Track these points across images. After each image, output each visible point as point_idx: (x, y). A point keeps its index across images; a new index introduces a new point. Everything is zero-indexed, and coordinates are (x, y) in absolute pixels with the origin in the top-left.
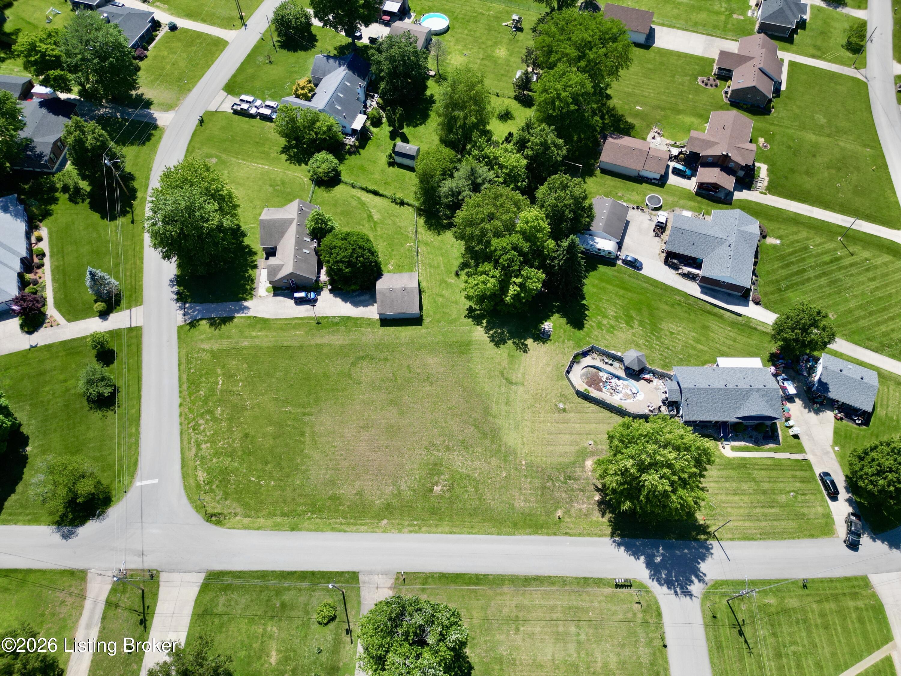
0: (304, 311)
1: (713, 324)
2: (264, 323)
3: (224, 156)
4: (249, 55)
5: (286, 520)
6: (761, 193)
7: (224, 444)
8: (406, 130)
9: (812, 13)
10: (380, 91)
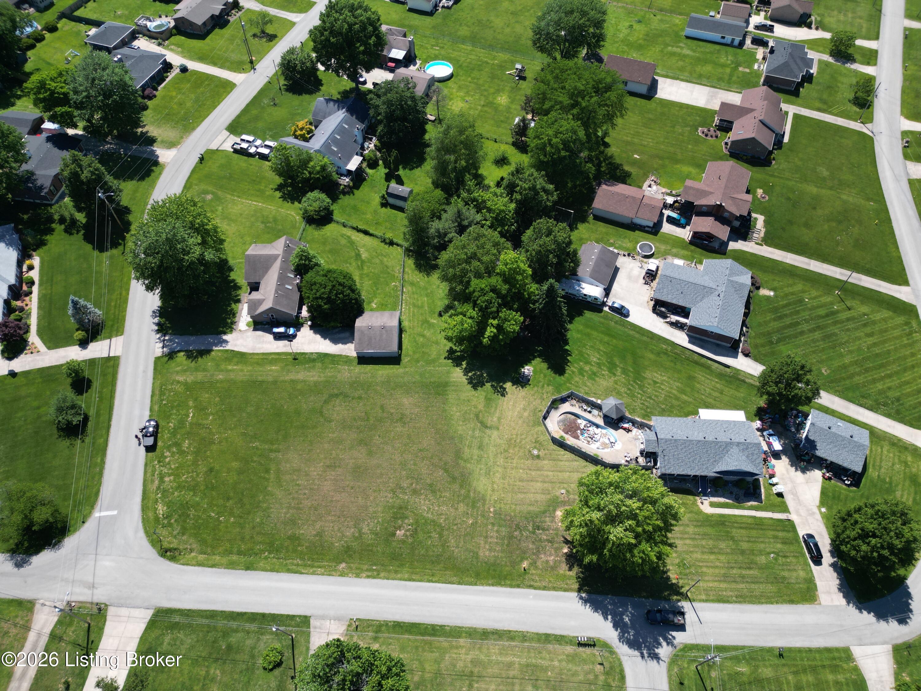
0: (281, 346)
1: (700, 375)
2: (241, 357)
3: (220, 193)
4: (255, 98)
5: (243, 559)
6: (757, 244)
7: (187, 478)
8: (401, 172)
9: (819, 68)
10: (378, 134)
